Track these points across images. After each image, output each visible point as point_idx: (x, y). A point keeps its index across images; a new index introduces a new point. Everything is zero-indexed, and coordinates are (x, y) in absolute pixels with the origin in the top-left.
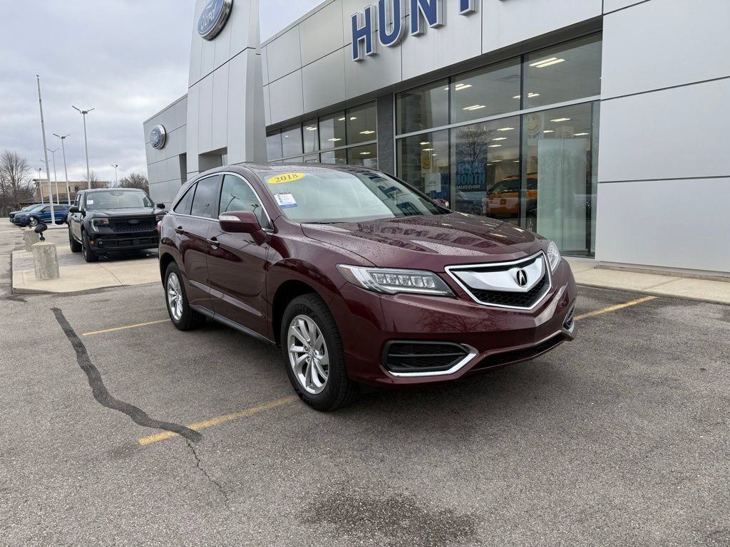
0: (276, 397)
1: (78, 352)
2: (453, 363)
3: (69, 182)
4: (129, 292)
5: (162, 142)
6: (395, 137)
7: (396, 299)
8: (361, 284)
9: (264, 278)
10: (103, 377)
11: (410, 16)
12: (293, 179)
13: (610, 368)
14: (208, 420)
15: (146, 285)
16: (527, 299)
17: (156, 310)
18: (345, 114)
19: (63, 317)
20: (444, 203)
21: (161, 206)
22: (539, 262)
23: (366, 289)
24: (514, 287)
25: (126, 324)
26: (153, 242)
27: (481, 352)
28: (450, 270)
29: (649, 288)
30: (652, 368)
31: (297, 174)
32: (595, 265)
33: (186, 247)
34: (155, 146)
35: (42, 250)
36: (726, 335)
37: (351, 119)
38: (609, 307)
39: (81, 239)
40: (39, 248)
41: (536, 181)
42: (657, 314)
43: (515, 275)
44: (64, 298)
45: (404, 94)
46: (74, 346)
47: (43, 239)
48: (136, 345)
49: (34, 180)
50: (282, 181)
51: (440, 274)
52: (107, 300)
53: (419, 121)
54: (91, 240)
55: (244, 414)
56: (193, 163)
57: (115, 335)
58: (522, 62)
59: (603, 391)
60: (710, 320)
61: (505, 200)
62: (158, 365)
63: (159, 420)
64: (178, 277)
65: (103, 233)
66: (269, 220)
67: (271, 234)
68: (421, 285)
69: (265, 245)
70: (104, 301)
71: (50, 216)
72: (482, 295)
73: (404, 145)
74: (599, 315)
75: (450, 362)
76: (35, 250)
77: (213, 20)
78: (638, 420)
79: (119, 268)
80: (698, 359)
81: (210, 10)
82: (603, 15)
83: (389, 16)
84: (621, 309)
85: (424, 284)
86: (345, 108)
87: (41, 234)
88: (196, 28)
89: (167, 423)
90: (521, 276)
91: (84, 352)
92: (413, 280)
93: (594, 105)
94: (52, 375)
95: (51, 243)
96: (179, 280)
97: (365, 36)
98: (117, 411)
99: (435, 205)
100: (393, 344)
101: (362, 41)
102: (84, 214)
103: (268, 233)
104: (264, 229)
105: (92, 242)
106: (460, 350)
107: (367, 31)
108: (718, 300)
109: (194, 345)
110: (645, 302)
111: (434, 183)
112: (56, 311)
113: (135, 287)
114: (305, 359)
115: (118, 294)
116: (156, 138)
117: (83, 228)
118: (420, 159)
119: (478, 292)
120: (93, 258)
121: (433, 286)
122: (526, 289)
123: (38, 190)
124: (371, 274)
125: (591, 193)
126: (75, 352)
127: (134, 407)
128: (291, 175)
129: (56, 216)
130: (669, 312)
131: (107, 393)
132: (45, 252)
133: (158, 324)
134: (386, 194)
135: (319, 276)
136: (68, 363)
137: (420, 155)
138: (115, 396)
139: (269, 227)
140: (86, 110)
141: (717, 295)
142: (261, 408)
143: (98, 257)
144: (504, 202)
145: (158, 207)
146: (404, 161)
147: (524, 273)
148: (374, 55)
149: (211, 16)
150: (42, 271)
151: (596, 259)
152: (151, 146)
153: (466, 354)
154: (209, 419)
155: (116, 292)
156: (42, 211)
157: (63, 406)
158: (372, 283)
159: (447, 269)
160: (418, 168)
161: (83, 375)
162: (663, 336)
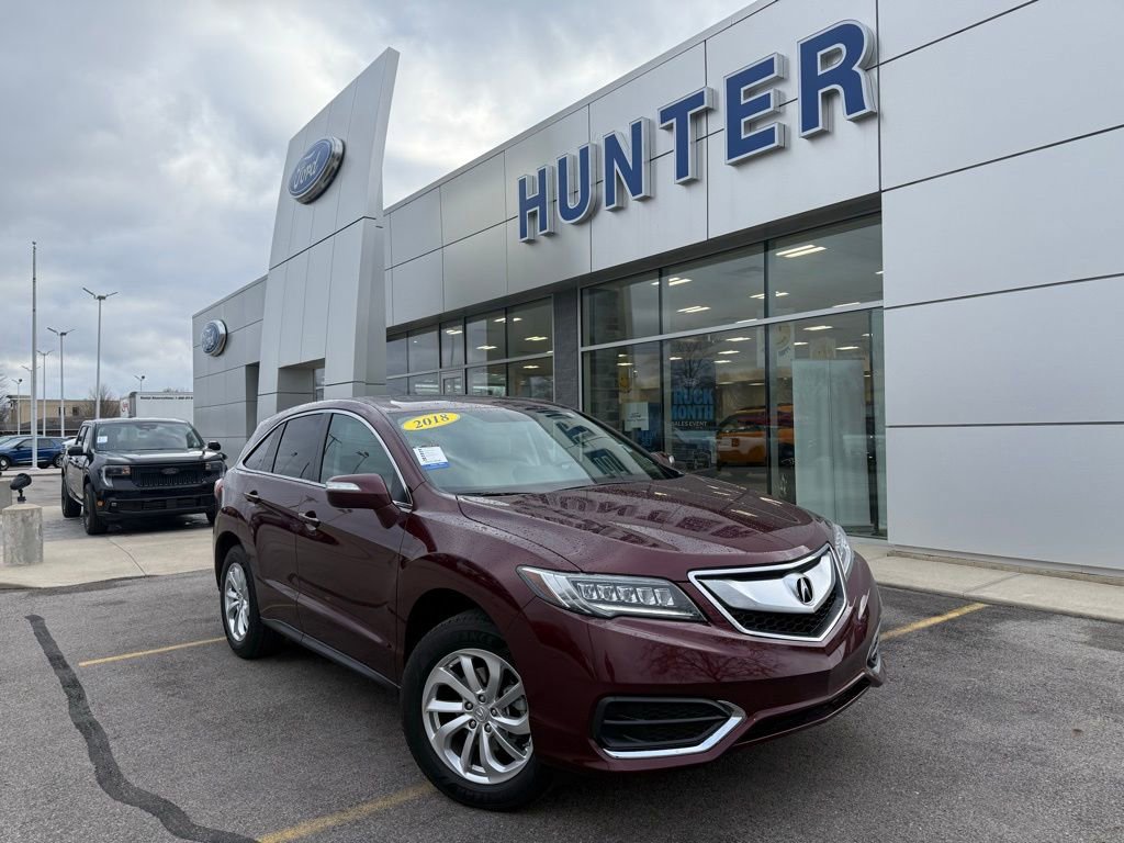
0: (405, 784)
1: (70, 697)
2: (706, 733)
3: (66, 401)
4: (157, 588)
5: (220, 345)
6: (581, 350)
7: (613, 626)
8: (557, 600)
9: (395, 581)
10: (112, 744)
11: (604, 184)
12: (441, 423)
13: (936, 729)
14: (292, 826)
15: (184, 576)
16: (814, 623)
17: (201, 621)
18: (506, 313)
19: (46, 632)
20: (667, 457)
21: (215, 447)
22: (826, 562)
23: (565, 608)
24: (793, 604)
25: (152, 646)
26: (198, 505)
27: (750, 714)
28: (697, 577)
29: (976, 588)
30: (1001, 729)
31: (448, 415)
32: (889, 549)
33: (259, 521)
34: (208, 351)
35: (20, 518)
36: (1102, 672)
37: (515, 320)
38: (919, 621)
39: (81, 497)
40: (14, 513)
41: (791, 415)
42: (993, 634)
43: (795, 585)
44: (48, 598)
45: (592, 290)
46: (64, 687)
47: (21, 499)
48: (169, 684)
49: (9, 397)
50: (425, 427)
51: (683, 585)
52: (121, 602)
53: (616, 328)
54: (99, 499)
55: (351, 815)
56: (269, 381)
57: (133, 666)
58: (766, 250)
59: (931, 770)
60: (1071, 645)
61: (737, 440)
62: (206, 723)
63: (209, 826)
64: (244, 569)
65: (118, 488)
66: (405, 486)
67: (409, 511)
68: (652, 602)
69: (396, 528)
70: (115, 603)
71: (30, 455)
72: (746, 618)
73: (593, 361)
74: (906, 634)
75: (701, 732)
76: (8, 517)
77: (313, 176)
78: (993, 825)
79: (142, 545)
80: (1068, 713)
81: (310, 162)
82: (881, 191)
83: (574, 181)
84: (937, 625)
85: (657, 600)
86: (507, 305)
87: (21, 492)
88: (288, 184)
89: (223, 832)
90: (804, 587)
91: (81, 697)
92: (640, 594)
93: (874, 315)
94: (25, 740)
95: (35, 506)
96: (247, 577)
97: (538, 208)
98: (137, 808)
99: (655, 463)
100: (611, 704)
101: (534, 215)
102: (90, 457)
103: (403, 509)
104: (395, 502)
105: (100, 504)
106: (718, 712)
107: (540, 200)
108: (1080, 611)
109: (265, 685)
110: (972, 612)
111: (638, 417)
112: (35, 620)
113: (167, 579)
114: (465, 724)
115: (139, 591)
116: (210, 340)
117: (87, 480)
118: (616, 381)
119: (740, 614)
120: (99, 529)
121: (671, 602)
122: (811, 607)
123: (14, 412)
124: (574, 583)
125: (873, 433)
126: (66, 696)
127: (166, 801)
128: (438, 416)
129: (39, 454)
130: (1010, 629)
131: (120, 775)
132: (23, 520)
133: (204, 646)
134: (570, 438)
135: (475, 573)
136: (55, 717)
137: (615, 375)
138: (132, 779)
139: (404, 498)
140: (104, 295)
141: (1078, 603)
142: (380, 804)
143: (107, 527)
144: (736, 442)
145: (210, 447)
146: (593, 384)
147: (807, 581)
148: (549, 235)
149: (311, 171)
150: (15, 551)
151: (889, 541)
152: (201, 349)
153: (727, 719)
154: (294, 824)
155: (136, 588)
156: (18, 447)
157: (45, 800)
158: (574, 598)
159: (691, 575)
160: (615, 394)
161: (78, 738)
162: (1007, 672)
